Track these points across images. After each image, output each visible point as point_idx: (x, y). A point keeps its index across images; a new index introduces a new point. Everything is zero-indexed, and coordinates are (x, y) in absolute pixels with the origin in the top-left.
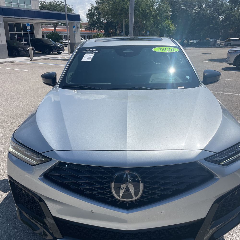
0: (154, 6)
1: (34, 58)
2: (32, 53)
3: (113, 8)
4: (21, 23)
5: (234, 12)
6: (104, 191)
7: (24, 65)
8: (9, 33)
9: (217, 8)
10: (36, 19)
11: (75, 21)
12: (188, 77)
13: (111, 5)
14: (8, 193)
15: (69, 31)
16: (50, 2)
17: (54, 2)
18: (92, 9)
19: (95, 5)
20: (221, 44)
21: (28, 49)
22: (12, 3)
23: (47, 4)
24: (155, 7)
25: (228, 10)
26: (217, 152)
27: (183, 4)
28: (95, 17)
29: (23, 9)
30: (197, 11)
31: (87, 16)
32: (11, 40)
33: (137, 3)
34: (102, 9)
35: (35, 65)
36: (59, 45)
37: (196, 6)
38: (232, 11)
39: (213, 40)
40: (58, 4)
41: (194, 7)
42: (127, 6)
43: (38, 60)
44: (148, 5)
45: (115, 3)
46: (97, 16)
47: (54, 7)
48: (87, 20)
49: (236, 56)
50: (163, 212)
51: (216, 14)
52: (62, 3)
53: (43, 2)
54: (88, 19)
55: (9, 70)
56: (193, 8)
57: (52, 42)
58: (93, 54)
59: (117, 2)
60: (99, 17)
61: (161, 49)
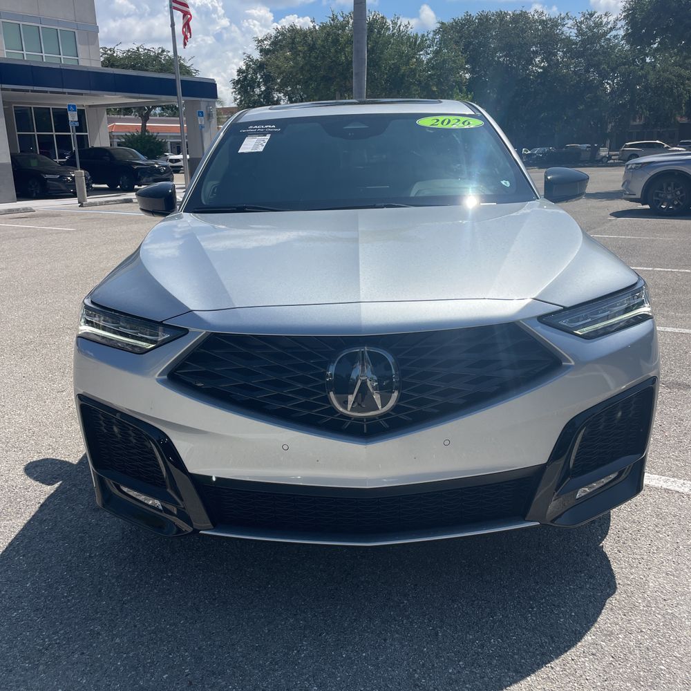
0: (420, 55)
1: (90, 200)
2: (83, 187)
3: (306, 64)
4: (51, 107)
5: (642, 69)
6: (311, 399)
7: (61, 216)
8: (17, 133)
9: (596, 59)
10: (93, 92)
11: (203, 99)
12: (506, 183)
13: (301, 55)
14: (56, 485)
15: (185, 131)
16: (129, 51)
17: (140, 50)
18: (247, 69)
19: (257, 55)
20: (610, 158)
21: (71, 177)
22: (25, 52)
23: (121, 55)
24: (425, 58)
25: (624, 64)
26: (568, 305)
27: (502, 50)
28: (257, 91)
29: (58, 67)
30: (540, 68)
31: (233, 88)
32: (23, 154)
33: (372, 48)
34: (278, 67)
35: (92, 216)
36: (157, 164)
37: (536, 53)
38: (638, 66)
39: (588, 147)
40: (151, 56)
41: (532, 59)
42: (346, 57)
43: (101, 204)
44: (403, 53)
45: (314, 49)
46: (263, 88)
47: (142, 65)
48: (235, 100)
49: (648, 176)
50: (447, 443)
51: (593, 76)
52: (163, 51)
53: (110, 50)
54: (239, 96)
55: (22, 228)
56: (530, 61)
57: (139, 157)
58: (268, 137)
59: (317, 46)
60: (267, 88)
61: (438, 120)
